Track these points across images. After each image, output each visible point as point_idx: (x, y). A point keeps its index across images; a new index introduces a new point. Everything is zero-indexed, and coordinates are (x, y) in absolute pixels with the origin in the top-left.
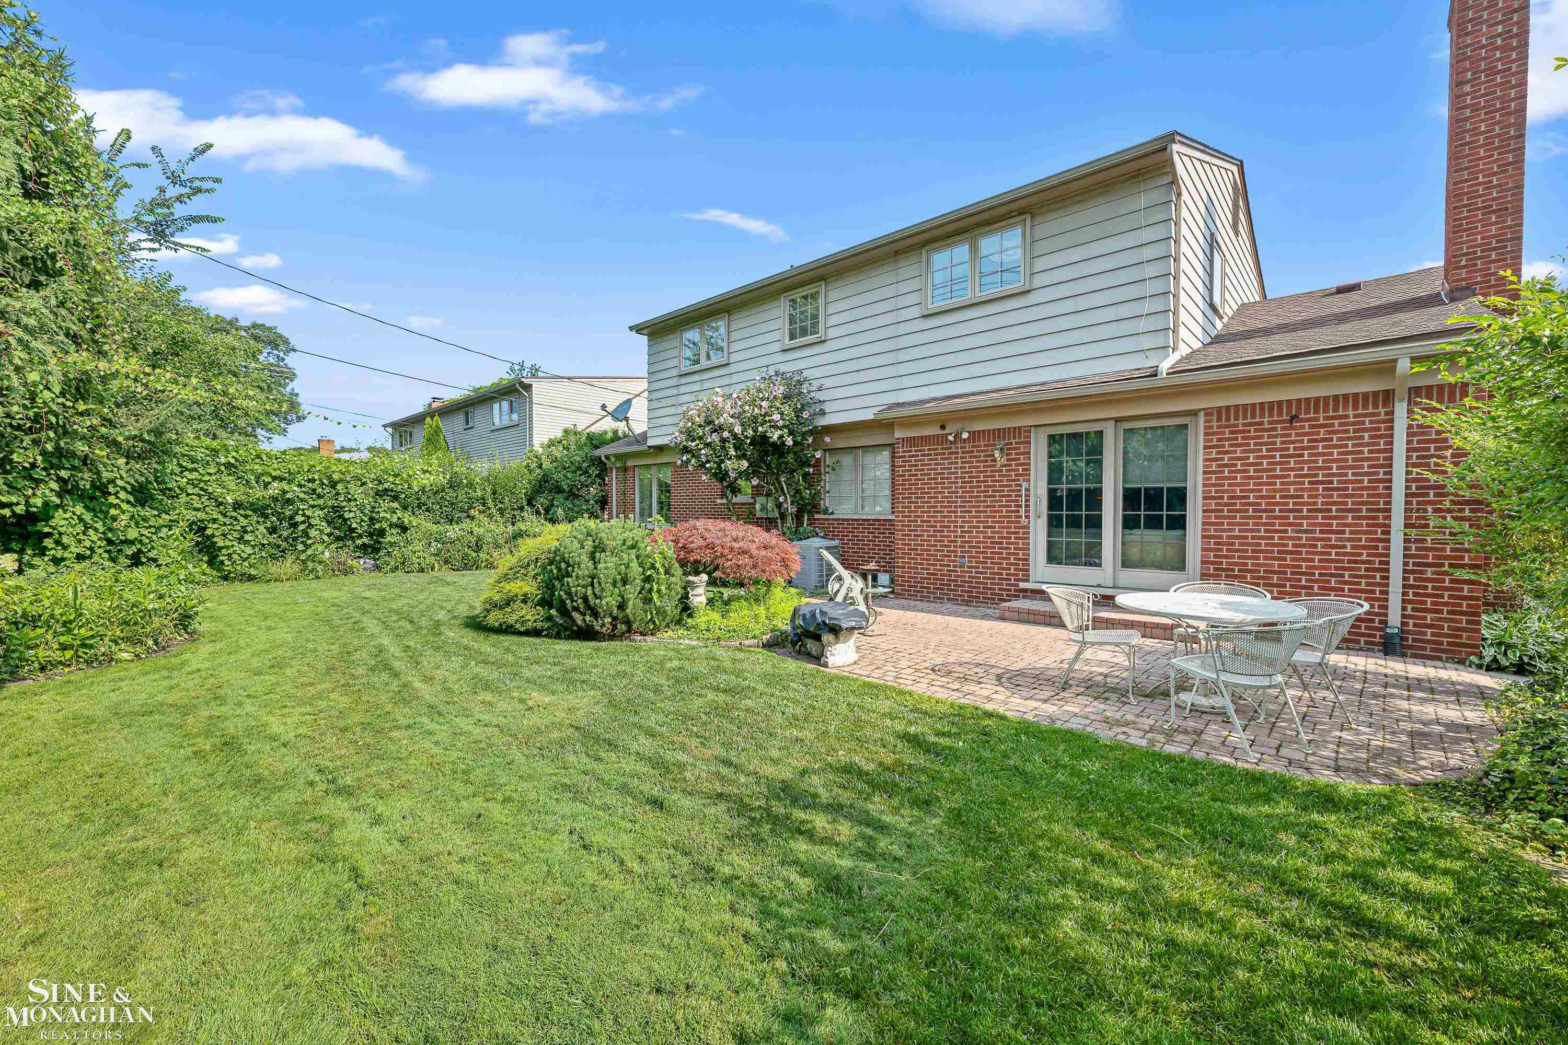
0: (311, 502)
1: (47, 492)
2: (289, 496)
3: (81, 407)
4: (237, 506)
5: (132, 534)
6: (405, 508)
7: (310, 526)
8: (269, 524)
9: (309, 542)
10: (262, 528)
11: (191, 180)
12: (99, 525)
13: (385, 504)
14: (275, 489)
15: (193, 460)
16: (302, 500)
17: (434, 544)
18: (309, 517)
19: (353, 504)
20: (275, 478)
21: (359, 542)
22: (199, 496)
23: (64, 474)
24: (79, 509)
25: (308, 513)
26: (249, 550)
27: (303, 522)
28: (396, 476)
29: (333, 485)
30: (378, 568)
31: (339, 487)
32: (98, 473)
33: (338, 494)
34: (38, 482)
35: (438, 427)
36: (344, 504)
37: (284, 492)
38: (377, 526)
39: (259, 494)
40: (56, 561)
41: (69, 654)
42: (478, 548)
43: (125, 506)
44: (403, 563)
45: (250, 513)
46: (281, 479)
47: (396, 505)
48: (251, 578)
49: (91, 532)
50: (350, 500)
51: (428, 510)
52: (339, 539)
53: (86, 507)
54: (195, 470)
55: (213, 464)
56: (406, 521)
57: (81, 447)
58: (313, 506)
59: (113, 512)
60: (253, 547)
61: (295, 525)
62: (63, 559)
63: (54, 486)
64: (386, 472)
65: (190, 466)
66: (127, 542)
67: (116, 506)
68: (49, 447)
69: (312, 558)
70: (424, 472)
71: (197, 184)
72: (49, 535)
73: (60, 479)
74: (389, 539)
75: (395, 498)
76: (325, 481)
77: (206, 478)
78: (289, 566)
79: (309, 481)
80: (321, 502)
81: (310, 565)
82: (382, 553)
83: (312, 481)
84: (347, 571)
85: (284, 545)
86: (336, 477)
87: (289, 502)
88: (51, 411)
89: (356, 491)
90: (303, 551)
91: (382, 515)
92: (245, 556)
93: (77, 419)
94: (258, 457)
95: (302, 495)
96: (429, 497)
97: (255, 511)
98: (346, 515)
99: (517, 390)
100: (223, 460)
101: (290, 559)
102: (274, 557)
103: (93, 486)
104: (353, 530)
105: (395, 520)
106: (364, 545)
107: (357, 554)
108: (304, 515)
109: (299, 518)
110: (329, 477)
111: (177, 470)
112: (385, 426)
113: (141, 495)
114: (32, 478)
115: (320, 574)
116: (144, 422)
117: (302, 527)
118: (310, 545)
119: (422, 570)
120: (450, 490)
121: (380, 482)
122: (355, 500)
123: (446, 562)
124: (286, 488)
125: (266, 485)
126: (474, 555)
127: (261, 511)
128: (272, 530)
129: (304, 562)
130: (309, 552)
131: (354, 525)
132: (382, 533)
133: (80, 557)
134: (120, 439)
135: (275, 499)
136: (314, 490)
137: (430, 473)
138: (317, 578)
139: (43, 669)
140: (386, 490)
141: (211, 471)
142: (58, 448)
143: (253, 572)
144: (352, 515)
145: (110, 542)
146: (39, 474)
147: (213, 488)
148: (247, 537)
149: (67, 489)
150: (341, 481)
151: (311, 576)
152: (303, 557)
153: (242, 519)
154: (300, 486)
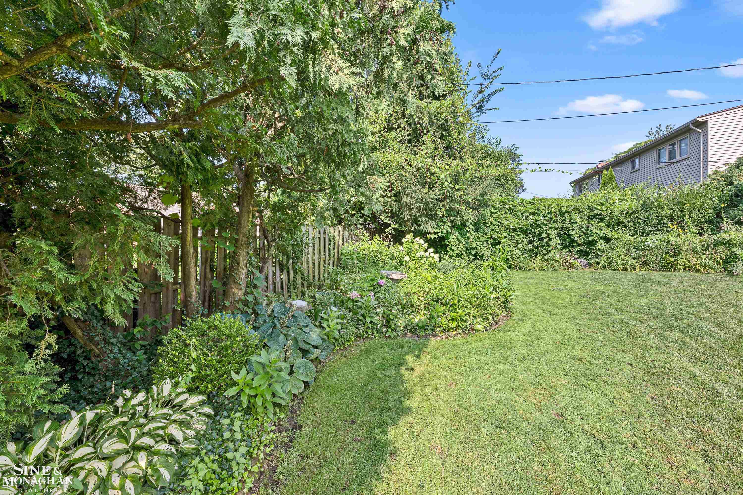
0: (550, 226)
1: (447, 227)
2: (538, 223)
3: (457, 187)
4: (515, 230)
5: (474, 245)
6: (608, 226)
7: (550, 239)
8: (528, 239)
9: (550, 249)
10: (525, 241)
11: (491, 74)
12: (463, 241)
13: (596, 224)
14: (531, 219)
15: (495, 208)
16: (545, 225)
17: (633, 250)
18: (549, 234)
19: (574, 225)
20: (530, 213)
21: (577, 249)
22: (498, 225)
23: (452, 219)
24: (457, 234)
25: (549, 232)
26: (519, 253)
27: (546, 237)
28: (602, 205)
29: (562, 214)
30: (590, 266)
31: (566, 215)
32: (463, 217)
33: (565, 220)
34: (444, 223)
35: (611, 174)
36: (569, 225)
37: (536, 221)
38: (591, 239)
39: (524, 223)
40: (451, 257)
41: (455, 324)
42: (676, 254)
43: (472, 232)
44: (610, 264)
45: (519, 233)
46: (533, 214)
47: (602, 224)
48: (521, 268)
49: (461, 244)
50: (572, 223)
51: (625, 227)
52: (565, 247)
53: (459, 233)
54: (496, 213)
55: (503, 209)
56: (610, 235)
57: (457, 206)
58: (551, 228)
59: (468, 235)
60: (522, 251)
61: (542, 239)
62: (452, 256)
63: (449, 224)
64: (594, 203)
65: (494, 211)
66: (472, 249)
67: (468, 232)
68: (447, 207)
69: (551, 259)
70: (621, 200)
71: (494, 74)
72: (448, 245)
73: (452, 222)
74: (599, 247)
75: (602, 220)
76: (558, 213)
77: (501, 216)
78: (538, 262)
79: (548, 213)
80: (556, 225)
81: (551, 262)
82: (592, 256)
83: (550, 213)
84: (571, 267)
85: (536, 250)
86: (563, 209)
87: (539, 226)
88: (448, 191)
89: (577, 217)
90: (546, 254)
91: (594, 231)
92: (518, 256)
93: (456, 193)
94: (522, 203)
95: (545, 222)
96: (625, 218)
97: (521, 232)
98: (571, 232)
99: (691, 129)
100: (507, 206)
101: (539, 258)
102: (531, 257)
103: (462, 224)
104: (573, 241)
105: (602, 235)
106: (580, 251)
107: (576, 256)
108: (546, 233)
109: (544, 235)
110: (560, 210)
111: (489, 213)
112: (570, 183)
113: (477, 227)
114: (442, 221)
115: (556, 268)
116: (478, 192)
117: (545, 240)
118: (550, 251)
119: (626, 269)
120: (643, 212)
121: (591, 210)
122: (576, 222)
123: (645, 264)
124: (537, 218)
125: (527, 217)
126: (672, 259)
127: (524, 231)
128: (530, 242)
129: (547, 261)
130: (550, 255)
131: (576, 239)
132: (593, 243)
133: (458, 255)
134: (470, 200)
135: (531, 225)
136: (551, 218)
137: (626, 200)
138: (555, 270)
139: (444, 330)
140: (595, 215)
141: (503, 213)
142: (450, 208)
143: (522, 265)
144: (574, 232)
145: (467, 248)
146: (445, 219)
147: (504, 221)
148: (519, 246)
149: (454, 226)
150: (566, 212)
151: (551, 269)
152: (546, 257)
153: (516, 236)
154: (544, 216)
